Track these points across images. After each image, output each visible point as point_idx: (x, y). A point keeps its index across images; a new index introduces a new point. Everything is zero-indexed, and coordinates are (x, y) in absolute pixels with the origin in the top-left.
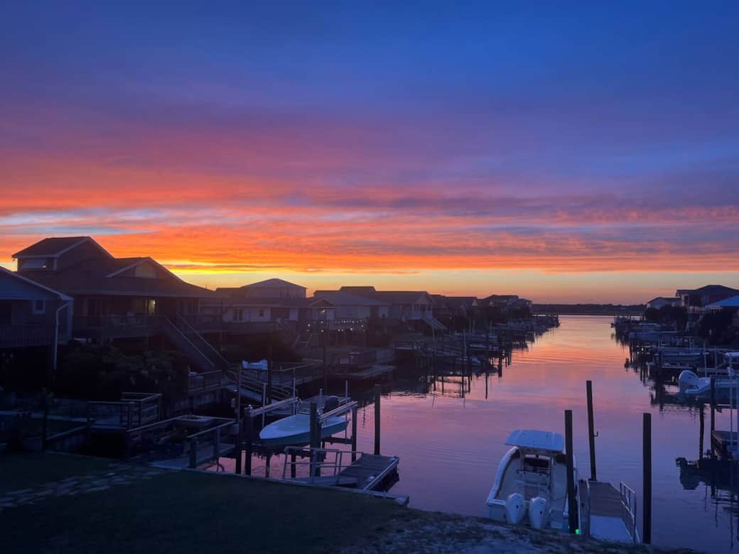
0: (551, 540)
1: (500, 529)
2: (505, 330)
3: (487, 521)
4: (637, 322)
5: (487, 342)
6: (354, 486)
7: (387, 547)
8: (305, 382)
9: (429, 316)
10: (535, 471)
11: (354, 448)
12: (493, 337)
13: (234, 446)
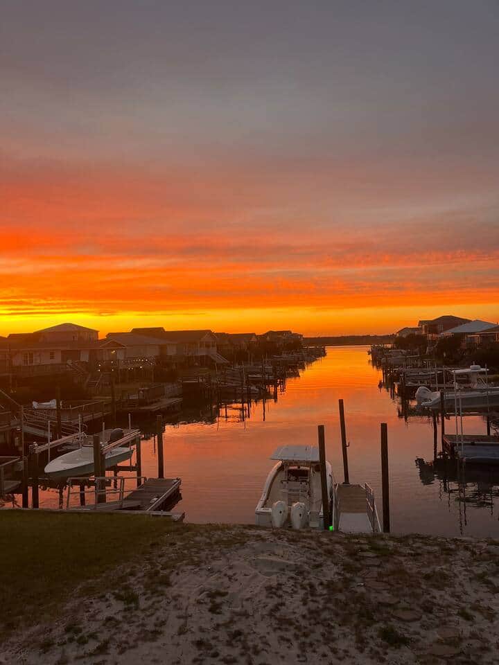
0: (305, 538)
1: (262, 533)
2: (279, 362)
3: (251, 527)
4: (389, 349)
5: (263, 372)
6: (138, 508)
7: (159, 560)
8: (95, 417)
9: (213, 351)
10: (296, 480)
11: (139, 474)
12: (269, 368)
13: (20, 482)
